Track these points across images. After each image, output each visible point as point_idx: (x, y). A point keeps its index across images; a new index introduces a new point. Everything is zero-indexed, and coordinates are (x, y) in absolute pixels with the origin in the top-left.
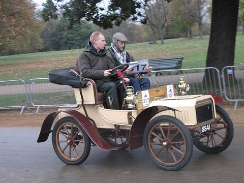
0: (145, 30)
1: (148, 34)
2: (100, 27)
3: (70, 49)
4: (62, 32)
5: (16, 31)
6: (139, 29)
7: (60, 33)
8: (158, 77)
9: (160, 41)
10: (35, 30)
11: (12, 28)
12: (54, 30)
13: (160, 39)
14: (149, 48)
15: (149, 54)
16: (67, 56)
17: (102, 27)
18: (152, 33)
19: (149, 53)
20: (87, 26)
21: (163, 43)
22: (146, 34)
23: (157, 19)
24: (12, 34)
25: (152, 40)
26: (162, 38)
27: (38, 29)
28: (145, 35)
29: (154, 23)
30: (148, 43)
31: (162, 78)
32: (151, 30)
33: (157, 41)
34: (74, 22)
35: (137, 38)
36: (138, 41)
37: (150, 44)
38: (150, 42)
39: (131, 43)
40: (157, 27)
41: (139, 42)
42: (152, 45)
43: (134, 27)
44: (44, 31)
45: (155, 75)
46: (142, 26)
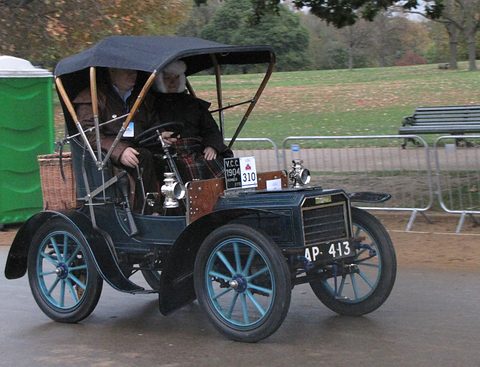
0: (430, 36)
1: (437, 46)
2: (328, 22)
3: (245, 73)
4: (230, 31)
5: (122, 25)
6: (414, 32)
7: (223, 32)
8: (462, 152)
9: (467, 62)
10: (167, 22)
11: (115, 16)
12: (211, 24)
13: (466, 57)
14: (438, 78)
15: (439, 93)
16: (238, 90)
17: (331, 23)
18: (447, 43)
19: (438, 90)
20: (290, 20)
21: (473, 68)
22: (433, 44)
23: (462, 8)
24: (114, 30)
25: (446, 59)
26: (472, 56)
27: (174, 20)
28: (429, 46)
29: (455, 18)
30: (436, 65)
31: (471, 152)
32: (447, 36)
33: (460, 63)
34: (263, 8)
35: (410, 52)
36: (412, 61)
37: (440, 68)
38: (443, 64)
39: (394, 65)
40: (462, 29)
41: (413, 64)
42: (445, 72)
43: (404, 25)
44: (186, 28)
45: (453, 145)
46: (423, 23)
